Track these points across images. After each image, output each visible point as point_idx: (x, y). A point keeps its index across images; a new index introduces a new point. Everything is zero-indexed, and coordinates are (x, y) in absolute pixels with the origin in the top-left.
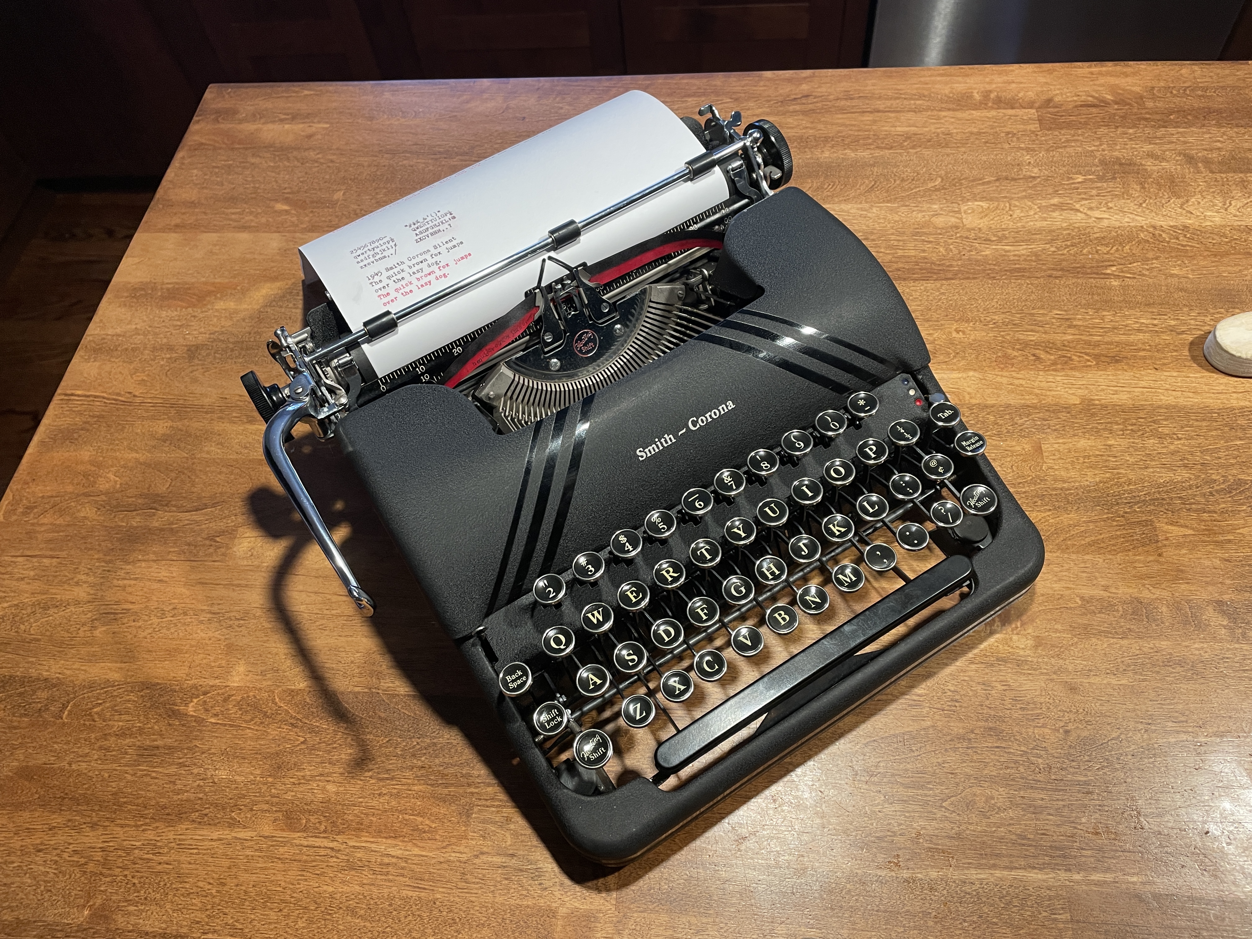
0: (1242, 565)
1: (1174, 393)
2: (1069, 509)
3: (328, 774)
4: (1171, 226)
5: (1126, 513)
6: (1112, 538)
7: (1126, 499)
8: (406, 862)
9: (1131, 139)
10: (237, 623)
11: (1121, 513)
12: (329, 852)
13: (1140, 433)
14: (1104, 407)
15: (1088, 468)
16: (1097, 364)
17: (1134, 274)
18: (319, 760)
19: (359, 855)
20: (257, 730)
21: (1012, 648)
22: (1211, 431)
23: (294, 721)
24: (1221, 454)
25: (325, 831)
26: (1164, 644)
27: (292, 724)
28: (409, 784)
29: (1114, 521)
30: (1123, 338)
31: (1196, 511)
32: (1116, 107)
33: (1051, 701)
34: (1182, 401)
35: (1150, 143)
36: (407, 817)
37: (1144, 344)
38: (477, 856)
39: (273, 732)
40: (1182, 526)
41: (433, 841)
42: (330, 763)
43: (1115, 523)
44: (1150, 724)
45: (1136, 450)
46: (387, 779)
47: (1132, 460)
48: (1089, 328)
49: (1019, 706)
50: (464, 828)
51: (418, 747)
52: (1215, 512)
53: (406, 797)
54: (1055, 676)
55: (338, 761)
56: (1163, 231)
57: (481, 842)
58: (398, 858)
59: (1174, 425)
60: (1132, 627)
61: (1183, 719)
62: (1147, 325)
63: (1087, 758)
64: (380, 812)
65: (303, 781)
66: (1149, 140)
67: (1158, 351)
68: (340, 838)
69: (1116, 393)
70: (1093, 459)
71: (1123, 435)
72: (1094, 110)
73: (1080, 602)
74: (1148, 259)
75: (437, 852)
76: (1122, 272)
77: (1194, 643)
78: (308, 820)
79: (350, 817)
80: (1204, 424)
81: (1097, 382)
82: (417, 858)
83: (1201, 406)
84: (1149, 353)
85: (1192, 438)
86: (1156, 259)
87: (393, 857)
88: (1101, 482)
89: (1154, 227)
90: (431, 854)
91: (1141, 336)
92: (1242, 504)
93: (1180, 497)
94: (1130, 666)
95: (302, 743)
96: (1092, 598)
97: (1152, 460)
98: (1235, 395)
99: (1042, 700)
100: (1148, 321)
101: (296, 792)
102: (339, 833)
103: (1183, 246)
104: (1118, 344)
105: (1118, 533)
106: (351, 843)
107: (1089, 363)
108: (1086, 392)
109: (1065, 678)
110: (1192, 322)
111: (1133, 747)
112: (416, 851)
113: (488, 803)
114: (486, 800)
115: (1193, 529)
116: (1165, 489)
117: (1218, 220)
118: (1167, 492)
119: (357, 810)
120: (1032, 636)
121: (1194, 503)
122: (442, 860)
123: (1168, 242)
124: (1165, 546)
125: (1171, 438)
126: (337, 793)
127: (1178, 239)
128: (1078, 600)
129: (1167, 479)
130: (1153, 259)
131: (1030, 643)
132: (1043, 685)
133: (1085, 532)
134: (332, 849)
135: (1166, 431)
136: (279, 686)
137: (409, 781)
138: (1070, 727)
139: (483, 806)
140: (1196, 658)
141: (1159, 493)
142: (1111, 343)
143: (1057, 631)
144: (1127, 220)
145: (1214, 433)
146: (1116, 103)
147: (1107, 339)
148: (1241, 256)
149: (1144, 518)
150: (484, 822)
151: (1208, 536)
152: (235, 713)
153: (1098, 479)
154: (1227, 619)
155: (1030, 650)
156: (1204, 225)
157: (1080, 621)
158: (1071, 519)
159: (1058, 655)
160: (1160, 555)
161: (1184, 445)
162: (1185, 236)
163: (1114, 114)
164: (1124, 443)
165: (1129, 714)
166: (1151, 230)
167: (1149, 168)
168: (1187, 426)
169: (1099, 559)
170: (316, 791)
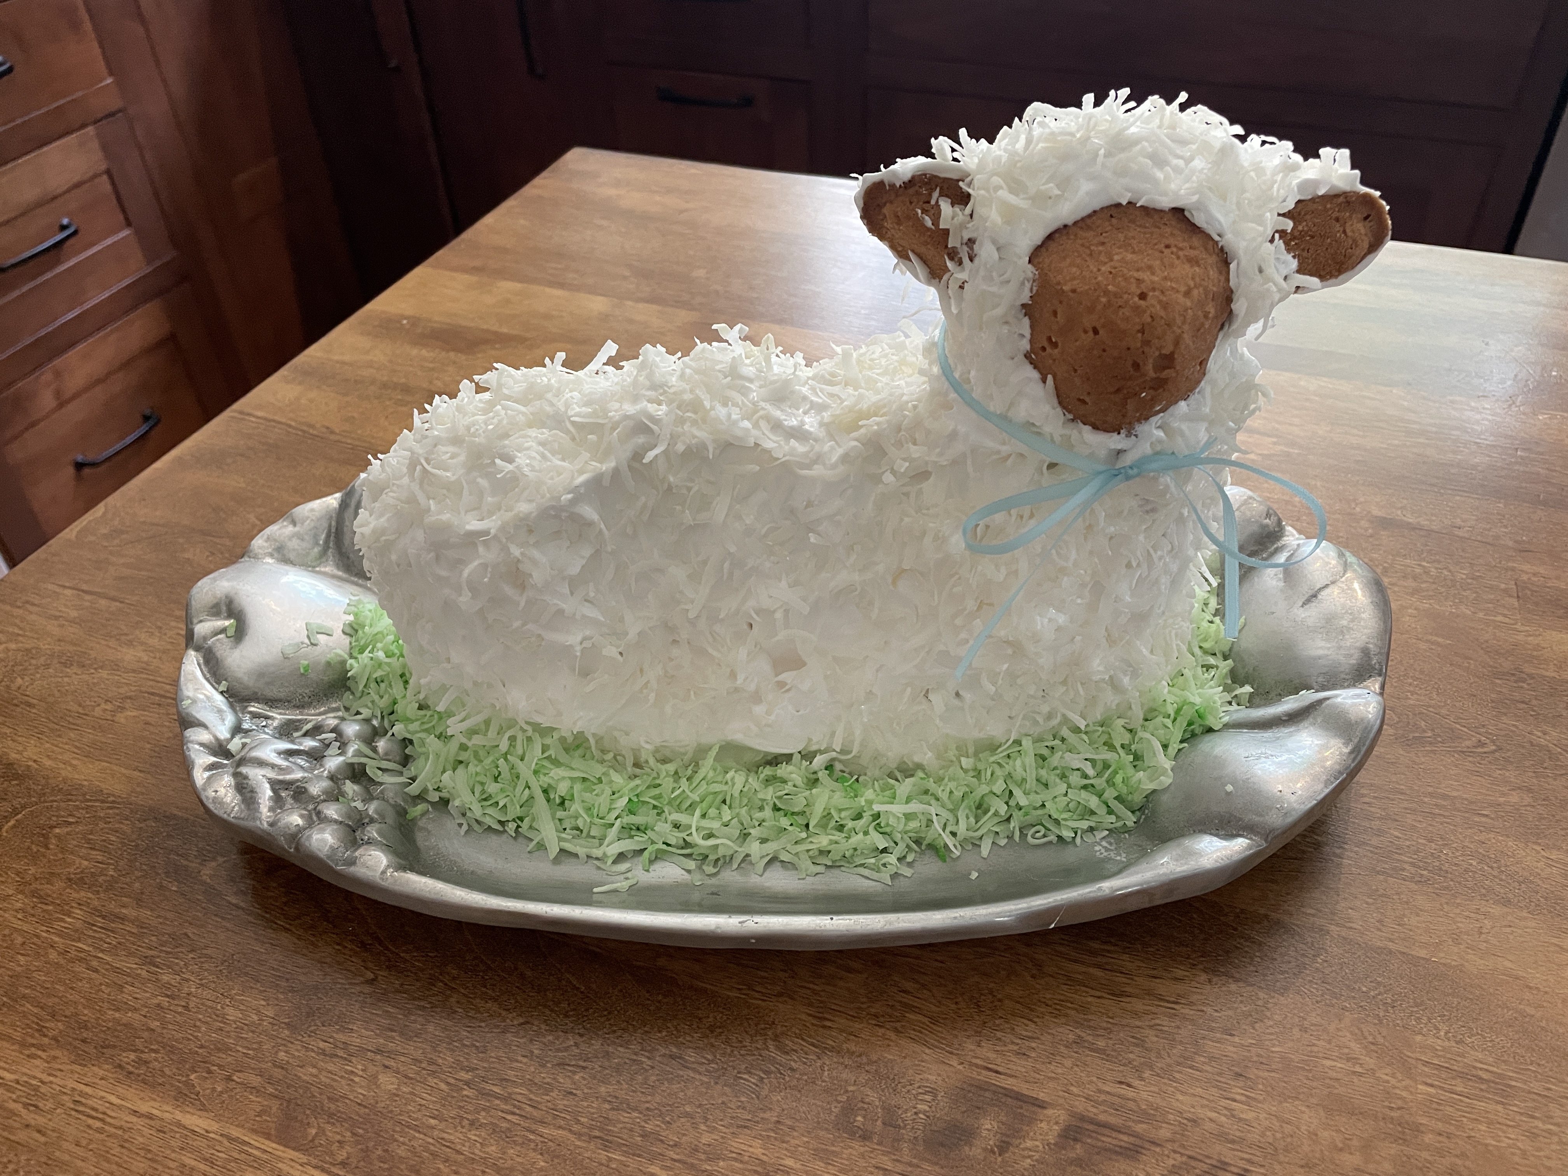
3: (393, 1055)
25: (344, 1164)
28: (534, 1119)
42: (402, 1034)
46: (497, 1096)
53: (522, 1145)
55: (418, 1035)
64: (460, 1158)
65: (341, 1053)
78: (321, 1131)
79: (401, 1152)
101: (320, 1070)
119: (418, 1141)
126: (393, 1096)
137: (535, 1113)
170: (357, 1079)
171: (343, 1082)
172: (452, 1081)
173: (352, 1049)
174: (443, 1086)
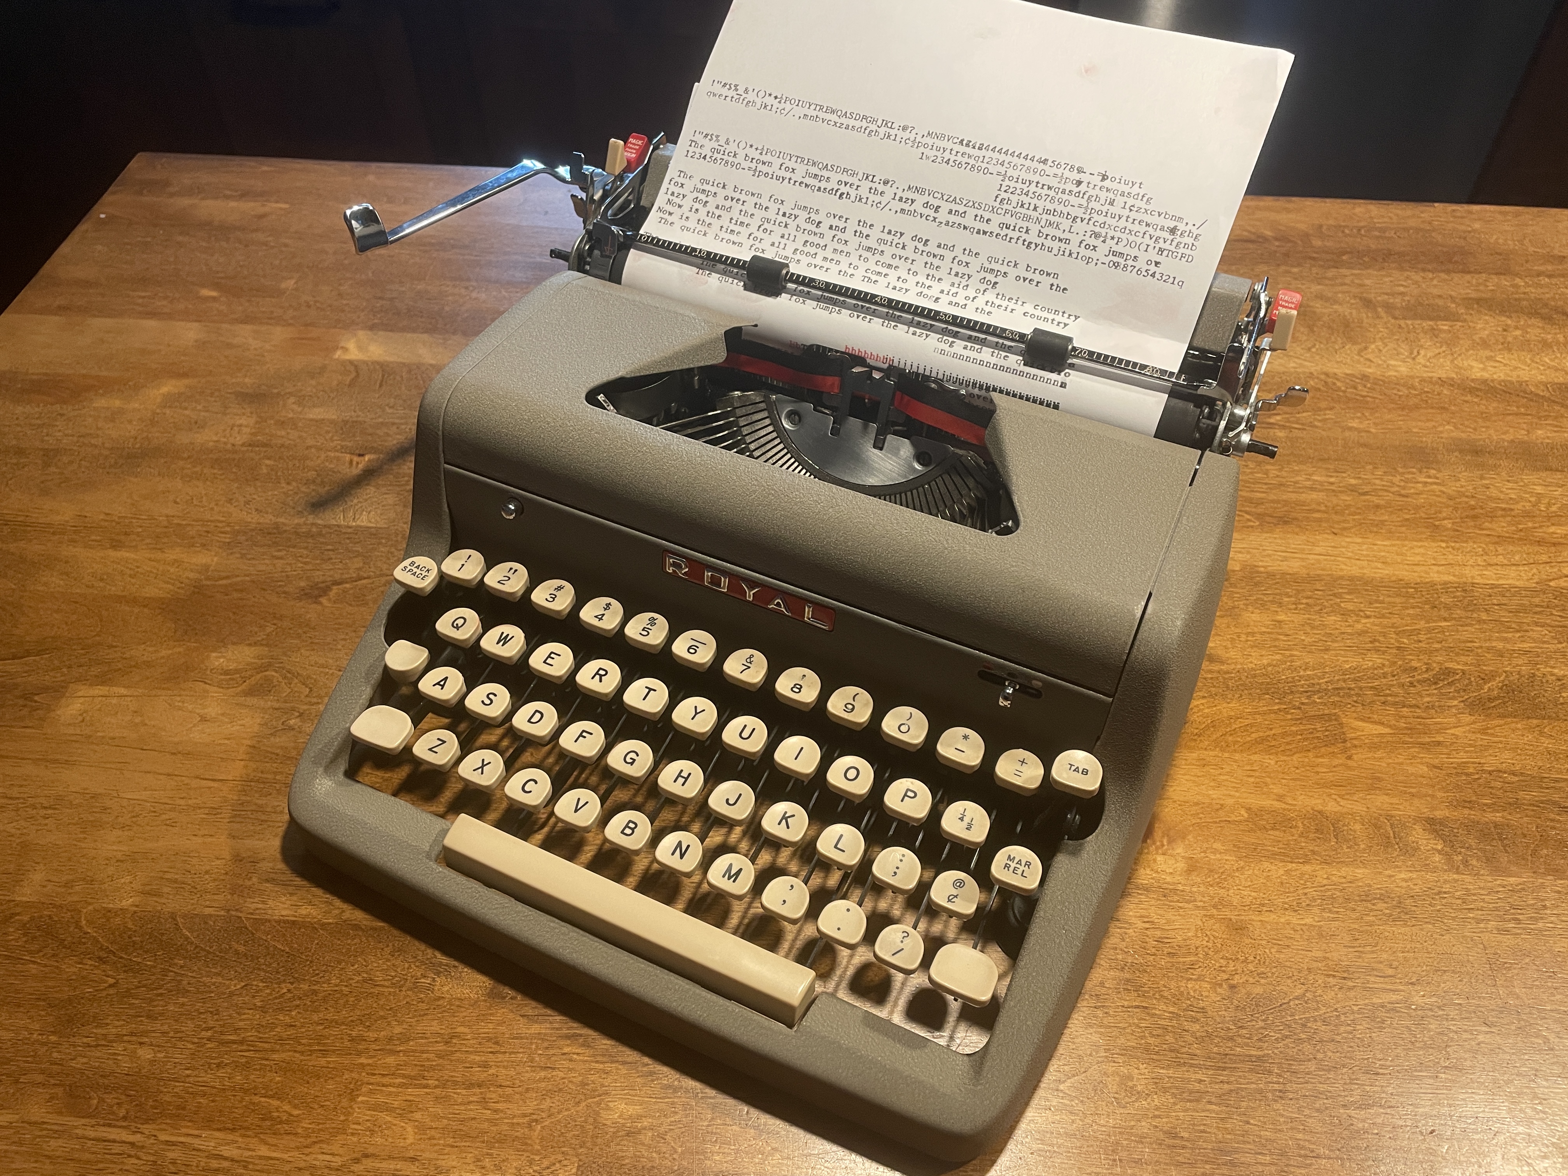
0: (1457, 774)
1: (1358, 562)
2: (1229, 696)
3: (145, 1033)
4: (1347, 375)
5: (1303, 704)
6: (1284, 734)
7: (1302, 686)
8: (245, 1167)
9: (1296, 279)
10: (43, 812)
11: (1297, 704)
12: (126, 1148)
13: (1317, 608)
14: (1271, 575)
15: (1252, 647)
16: (1261, 525)
17: (1303, 424)
18: (132, 1012)
19: (171, 1155)
20: (46, 966)
21: (1157, 872)
22: (1407, 608)
23: (102, 954)
24: (1422, 637)
25: (125, 1118)
26: (1360, 872)
27: (100, 959)
28: (266, 1050)
29: (1287, 713)
30: (1293, 496)
31: (1395, 704)
32: (1277, 243)
33: (1210, 945)
34: (1368, 572)
35: (1319, 284)
36: (256, 1099)
37: (1319, 504)
38: (357, 1161)
39: (70, 968)
40: (1375, 723)
41: (292, 1137)
42: (148, 1017)
43: (1289, 717)
44: (1345, 978)
45: (1313, 628)
46: (234, 1042)
47: (1308, 640)
48: (1249, 482)
49: (1166, 951)
50: (342, 1118)
51: (290, 995)
52: (1418, 707)
53: (260, 1070)
54: (1215, 912)
55: (162, 1014)
56: (1337, 379)
57: (367, 1139)
58: (232, 1160)
59: (1360, 600)
60: (1316, 849)
61: (1390, 972)
62: (1321, 483)
63: (1261, 1024)
64: (214, 1091)
65: (103, 1043)
66: (1319, 280)
67: (1336, 513)
68: (147, 1128)
69: (1285, 559)
70: (1258, 636)
71: (1296, 609)
72: (1251, 246)
73: (1246, 815)
74: (1320, 409)
75: (296, 1154)
76: (1289, 422)
77: (1400, 872)
78: (101, 1100)
79: (167, 1098)
80: (1398, 600)
81: (1261, 546)
82: (264, 1162)
83: (1393, 578)
84: (1326, 515)
85: (1383, 616)
86: (1331, 409)
87: (226, 1159)
88: (1269, 665)
89: (1327, 375)
90: (285, 1156)
91: (1314, 495)
92: (1454, 698)
93: (1371, 687)
94: (1315, 900)
95: (111, 986)
96: (1262, 809)
97: (1333, 641)
98: (1436, 568)
99: (1198, 943)
100: (1323, 479)
101: (89, 1058)
102: (146, 1121)
103: (1362, 396)
104: (1286, 503)
105: (1293, 728)
106: (163, 1137)
107: (1252, 524)
108: (1248, 556)
109: (1227, 913)
110: (1377, 482)
111: (1323, 1010)
112: (264, 1151)
113: (386, 1080)
114: (383, 1075)
115: (1390, 727)
116: (1352, 676)
117: (1404, 369)
118: (1354, 680)
119: (179, 1087)
120: (1183, 857)
121: (1391, 695)
122: (302, 1165)
123: (1344, 392)
124: (1356, 746)
125: (1357, 615)
126: (152, 1062)
127: (1355, 388)
128: (1243, 812)
129: (1354, 664)
130: (1326, 409)
131: (1181, 865)
132: (1200, 923)
133: (1251, 725)
134: (132, 1144)
135: (1350, 606)
136: (90, 904)
137: (266, 1046)
138: (1237, 980)
139: (378, 1084)
140: (1403, 891)
141: (1345, 681)
142: (1278, 502)
143: (1216, 851)
144: (1293, 365)
145: (1411, 611)
146: (1276, 239)
147: (1272, 497)
148: (1434, 411)
149: (1326, 712)
150: (376, 1107)
151: (1410, 735)
152: (16, 940)
153: (1265, 662)
154: (1441, 842)
155: (1180, 875)
156: (1387, 375)
157: (1246, 839)
158: (1232, 709)
159: (1218, 883)
160: (1349, 758)
161: (1374, 624)
162: (1365, 386)
163: (1276, 252)
164: (1298, 619)
165: (1315, 965)
166: (1323, 377)
167: (1318, 311)
168: (1377, 601)
169: (1270, 761)
170: (119, 1058)
171: (111, 1062)
172: (196, 1040)
173: (111, 1038)
174: (190, 1046)
